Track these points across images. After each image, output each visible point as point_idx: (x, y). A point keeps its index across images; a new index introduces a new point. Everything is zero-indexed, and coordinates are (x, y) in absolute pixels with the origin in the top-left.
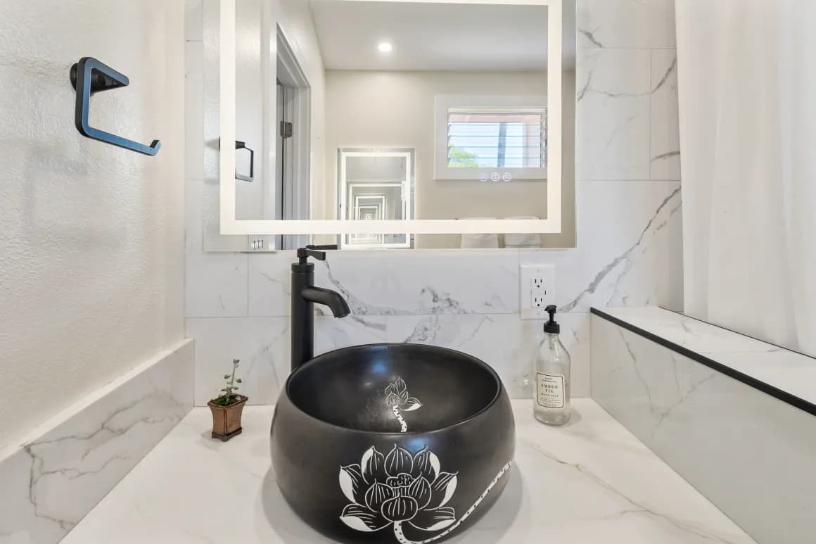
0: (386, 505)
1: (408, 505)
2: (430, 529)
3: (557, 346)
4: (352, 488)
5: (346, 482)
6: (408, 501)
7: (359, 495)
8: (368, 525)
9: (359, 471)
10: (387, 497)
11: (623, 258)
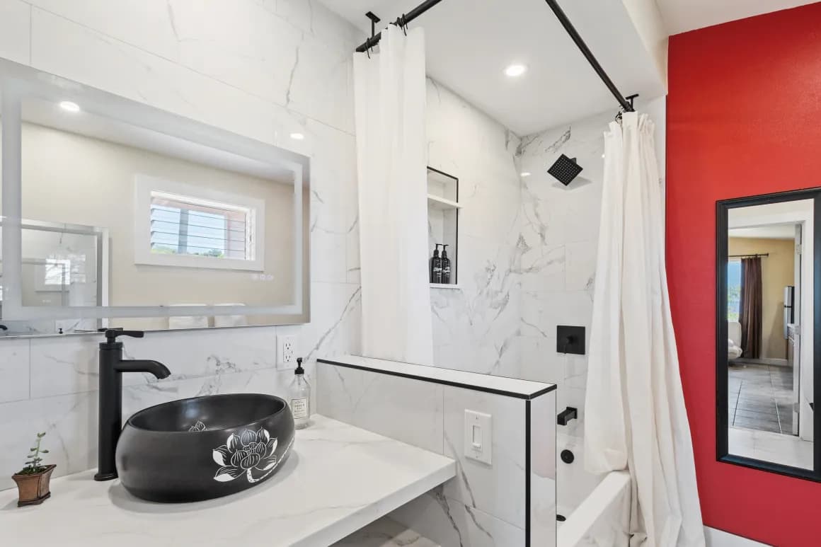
0: (243, 461)
1: (255, 457)
2: (265, 469)
3: (303, 383)
4: (222, 458)
5: (218, 457)
6: (255, 456)
7: (227, 461)
8: (232, 476)
9: (226, 448)
10: (244, 457)
11: (333, 328)
